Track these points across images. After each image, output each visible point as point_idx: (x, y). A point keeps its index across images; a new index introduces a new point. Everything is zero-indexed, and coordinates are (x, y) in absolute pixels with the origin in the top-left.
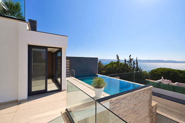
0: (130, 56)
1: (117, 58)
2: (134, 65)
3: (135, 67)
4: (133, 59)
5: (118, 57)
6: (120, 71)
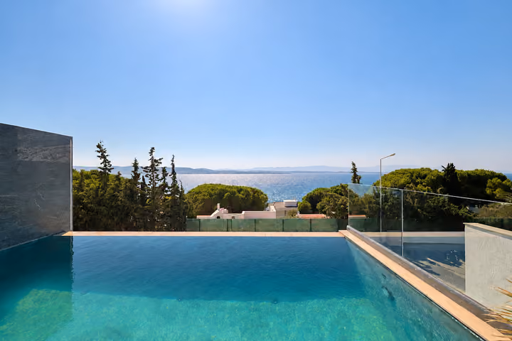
0: (152, 150)
1: (100, 154)
2: (164, 178)
3: (170, 185)
4: (161, 161)
5: (103, 154)
6: (119, 202)
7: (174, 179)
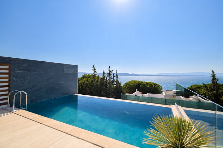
0: (109, 67)
1: (93, 69)
2: (113, 78)
7: (117, 78)
